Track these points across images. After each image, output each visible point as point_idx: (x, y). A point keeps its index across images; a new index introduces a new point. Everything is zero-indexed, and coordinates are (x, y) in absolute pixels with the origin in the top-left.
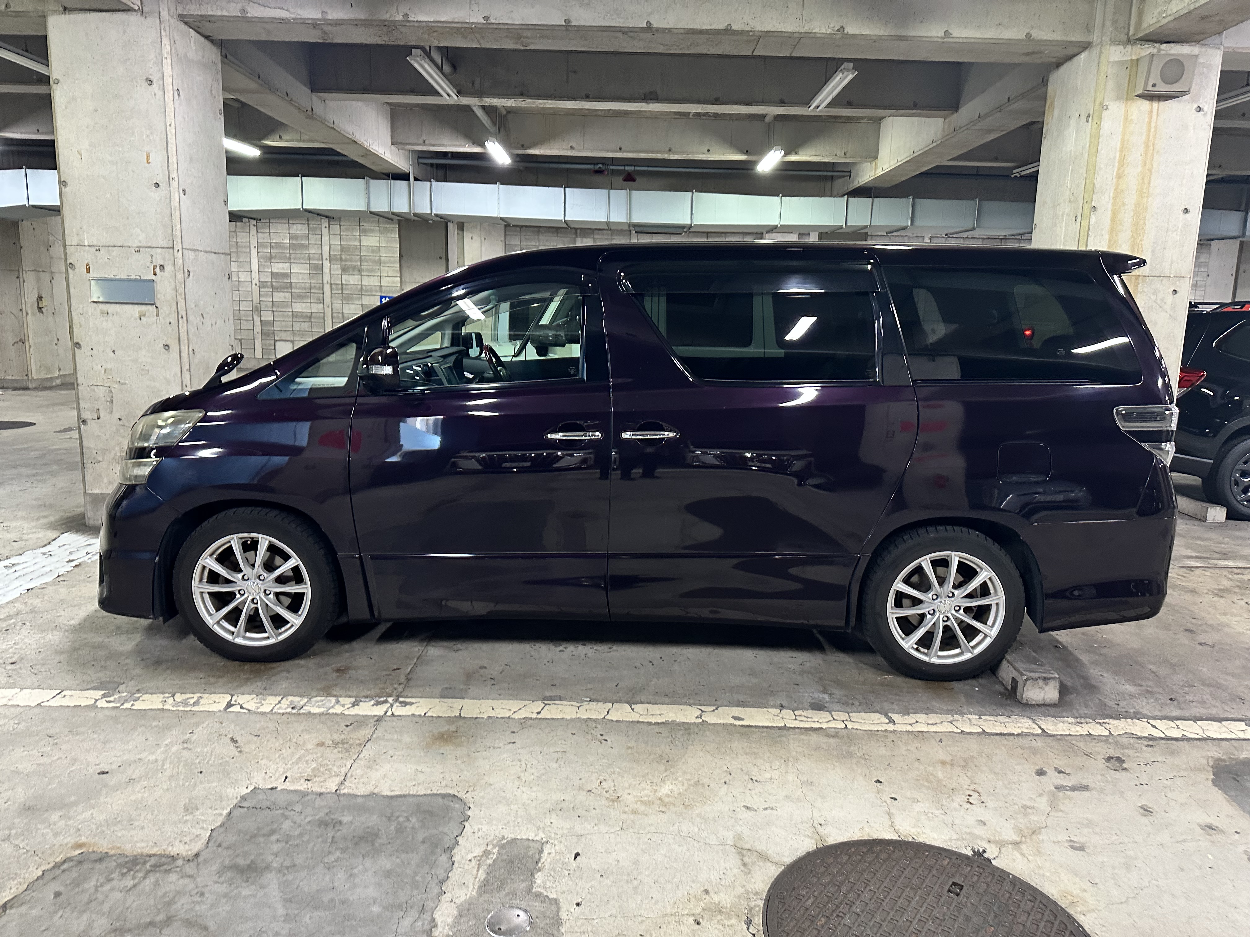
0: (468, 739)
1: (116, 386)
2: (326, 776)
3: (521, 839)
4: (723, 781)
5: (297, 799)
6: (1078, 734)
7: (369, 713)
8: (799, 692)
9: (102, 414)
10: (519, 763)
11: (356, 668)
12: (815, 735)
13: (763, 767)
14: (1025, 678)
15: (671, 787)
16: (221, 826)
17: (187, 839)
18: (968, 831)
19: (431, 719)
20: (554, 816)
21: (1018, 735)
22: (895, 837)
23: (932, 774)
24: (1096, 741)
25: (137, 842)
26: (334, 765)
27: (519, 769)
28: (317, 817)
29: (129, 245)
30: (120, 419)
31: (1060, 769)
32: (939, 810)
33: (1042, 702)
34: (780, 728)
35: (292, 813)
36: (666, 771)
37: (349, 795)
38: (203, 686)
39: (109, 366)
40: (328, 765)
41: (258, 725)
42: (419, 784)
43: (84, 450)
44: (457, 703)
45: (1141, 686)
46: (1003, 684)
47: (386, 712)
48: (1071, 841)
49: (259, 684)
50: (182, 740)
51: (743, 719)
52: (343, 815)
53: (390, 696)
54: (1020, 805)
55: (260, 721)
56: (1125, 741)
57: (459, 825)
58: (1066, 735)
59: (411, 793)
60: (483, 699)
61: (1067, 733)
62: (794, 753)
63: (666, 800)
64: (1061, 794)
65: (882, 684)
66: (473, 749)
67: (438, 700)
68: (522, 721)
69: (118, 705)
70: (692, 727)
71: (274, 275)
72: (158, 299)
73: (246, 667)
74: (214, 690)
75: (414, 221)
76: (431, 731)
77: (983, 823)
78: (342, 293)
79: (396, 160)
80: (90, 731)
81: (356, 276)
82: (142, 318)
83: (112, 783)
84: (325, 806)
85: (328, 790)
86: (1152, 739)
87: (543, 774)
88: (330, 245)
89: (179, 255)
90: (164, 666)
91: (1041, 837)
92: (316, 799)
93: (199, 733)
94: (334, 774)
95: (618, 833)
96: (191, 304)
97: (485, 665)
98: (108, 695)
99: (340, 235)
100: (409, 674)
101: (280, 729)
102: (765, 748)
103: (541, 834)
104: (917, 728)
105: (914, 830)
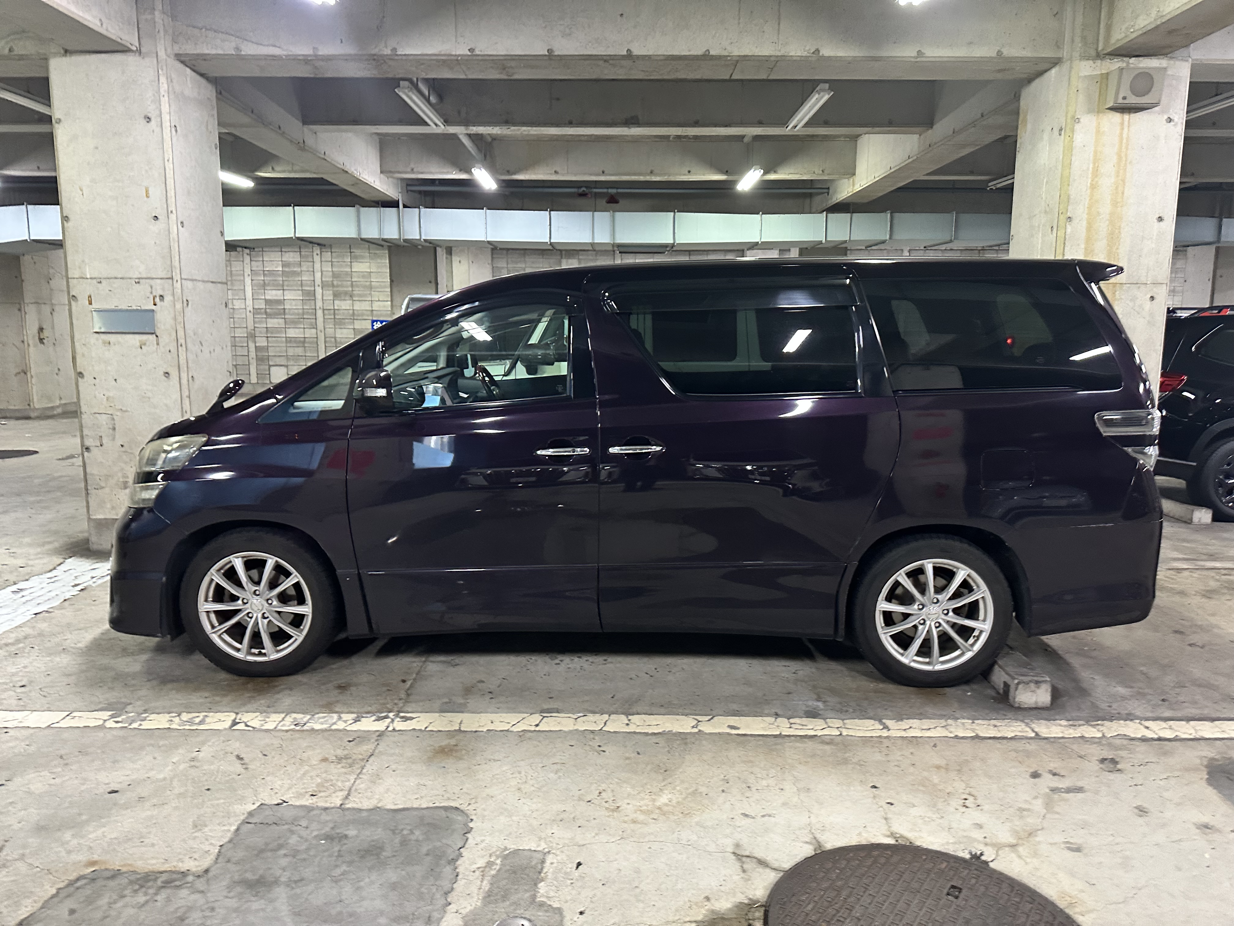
0: (469, 752)
1: (118, 413)
2: (331, 791)
3: (524, 850)
4: (721, 789)
5: (303, 814)
6: (1072, 736)
7: (370, 729)
8: (794, 701)
9: (105, 441)
10: (519, 775)
11: (356, 685)
12: (810, 743)
13: (759, 776)
14: (1016, 681)
15: (670, 796)
16: (230, 841)
17: (196, 856)
18: (965, 834)
19: (432, 733)
20: (555, 827)
21: (1011, 738)
22: (891, 841)
23: (927, 779)
24: (1090, 743)
25: (148, 859)
26: (337, 780)
27: (520, 781)
28: (323, 832)
29: (131, 276)
30: (122, 446)
31: (1055, 771)
32: (935, 814)
33: (1034, 706)
34: (775, 736)
35: (299, 827)
36: (664, 780)
37: (354, 809)
38: (209, 705)
39: (111, 394)
40: (332, 780)
41: (263, 742)
42: (422, 797)
43: (88, 477)
44: (457, 718)
45: (1132, 687)
46: (994, 688)
47: (388, 727)
48: (1067, 842)
49: (262, 702)
50: (189, 758)
51: (738, 728)
52: (348, 830)
53: (391, 712)
54: (1016, 808)
55: (265, 738)
56: (1118, 742)
57: (462, 837)
58: (1059, 738)
59: (415, 806)
60: (482, 712)
61: (1061, 735)
62: (790, 761)
63: (665, 809)
64: (1056, 796)
65: (876, 691)
66: (474, 762)
68: (521, 734)
69: (126, 725)
70: (688, 737)
71: (267, 302)
72: (158, 328)
73: (249, 686)
74: (219, 708)
75: (404, 246)
76: (432, 745)
77: (980, 826)
78: (335, 318)
79: (385, 188)
80: (99, 751)
81: (348, 302)
82: (143, 347)
83: (122, 802)
84: (330, 821)
85: (333, 805)
86: (1144, 740)
87: (543, 786)
88: (322, 272)
89: (178, 285)
90: (170, 686)
91: (1037, 839)
92: (321, 814)
93: (206, 752)
94: (337, 788)
95: (618, 842)
96: (190, 332)
97: (483, 679)
98: (116, 715)
99: (332, 262)
100: (408, 689)
101: (284, 746)
102: (761, 756)
103: (543, 844)
104: (911, 733)
105: (911, 835)
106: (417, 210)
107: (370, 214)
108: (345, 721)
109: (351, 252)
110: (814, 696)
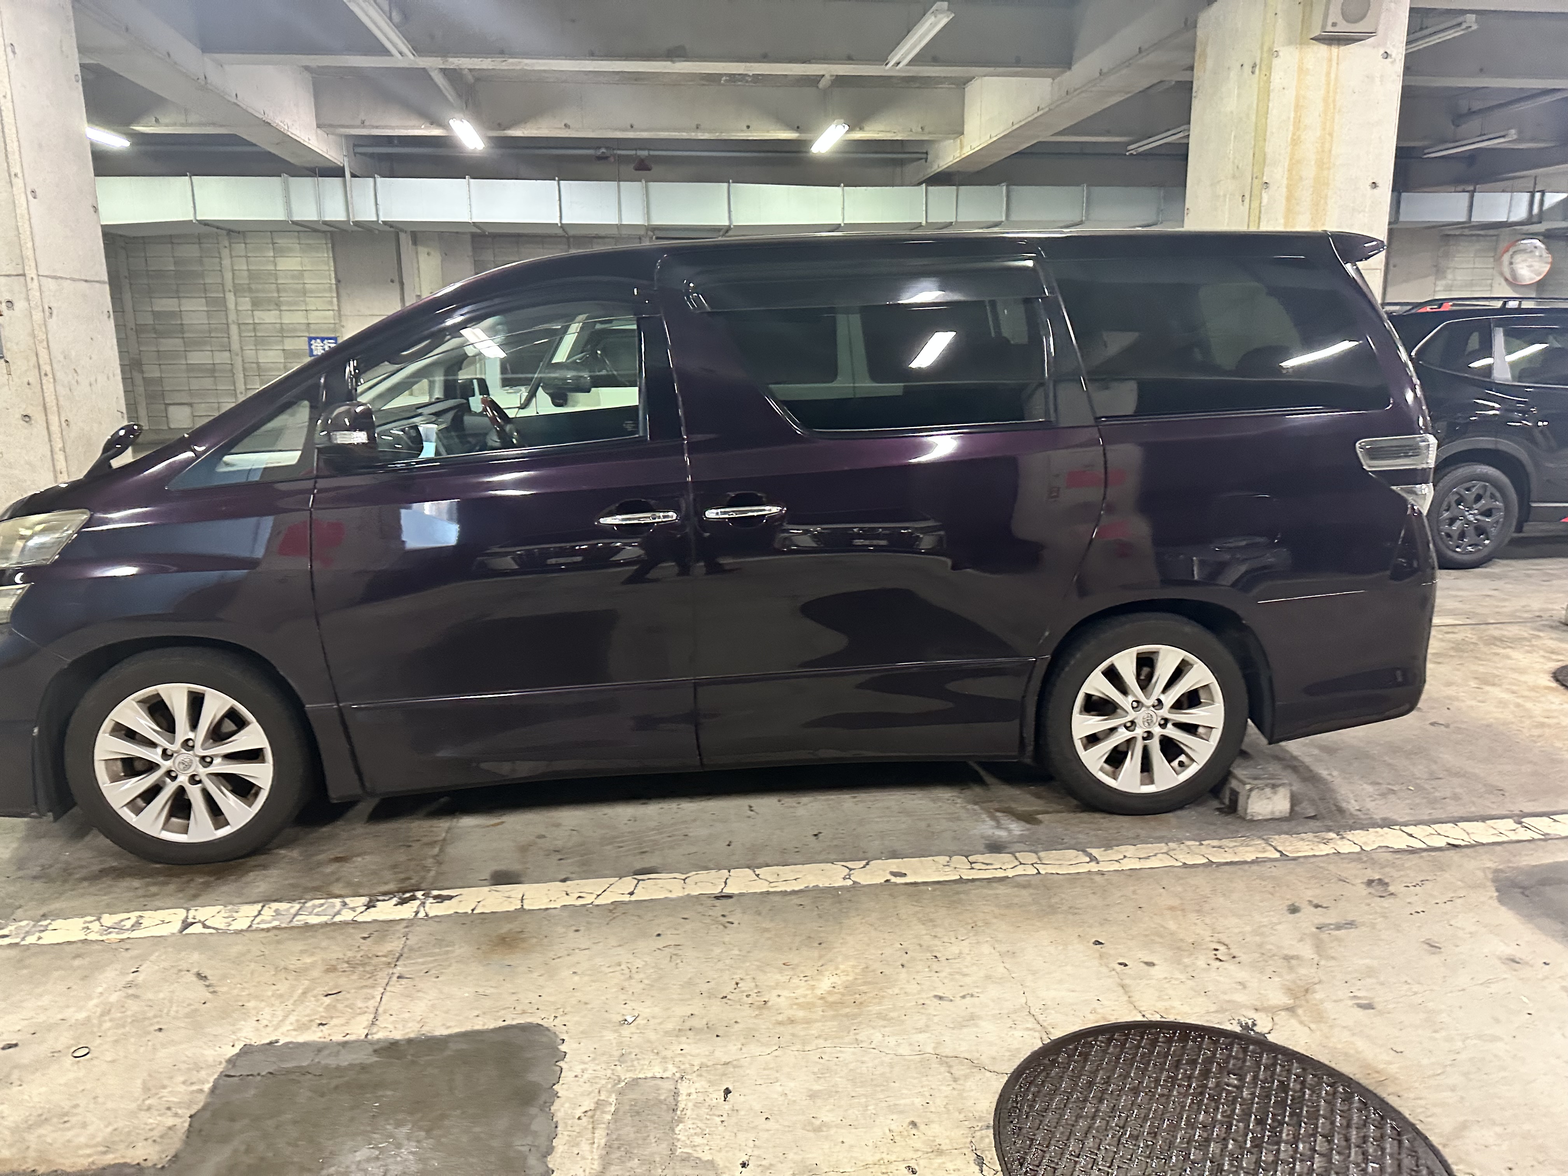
0: (542, 940)
2: (348, 1016)
3: (645, 1078)
4: (899, 963)
5: (312, 1056)
6: (1323, 853)
7: (392, 918)
10: (618, 968)
11: (359, 854)
12: (1002, 888)
13: (946, 939)
14: (1248, 787)
15: (834, 979)
16: (205, 1108)
17: (156, 1136)
18: (1227, 998)
19: (481, 917)
20: (683, 1039)
21: (1253, 862)
22: (1139, 1018)
23: (1162, 926)
24: (1346, 861)
26: (356, 998)
27: (622, 977)
31: (1315, 902)
32: (1181, 973)
33: (1269, 817)
34: (955, 881)
35: (307, 1077)
36: (820, 957)
37: (386, 1040)
38: (142, 899)
40: (348, 999)
42: (485, 1013)
44: (516, 890)
45: (1378, 784)
47: (417, 913)
48: (1355, 996)
49: (225, 889)
50: (123, 983)
51: (906, 875)
53: (418, 891)
54: (1281, 956)
55: (237, 944)
56: (1381, 856)
57: (553, 1067)
58: (1309, 856)
59: (475, 1029)
60: (549, 881)
61: (1311, 854)
62: (981, 916)
63: (831, 999)
64: (1324, 936)
66: (551, 954)
67: (487, 889)
68: (611, 907)
69: (16, 941)
70: (842, 892)
71: (156, 315)
72: (8, 349)
74: (159, 903)
75: (354, 232)
76: (486, 935)
77: (1243, 985)
78: (255, 336)
79: (325, 150)
81: (274, 312)
83: (26, 1061)
84: (353, 1062)
85: (354, 1038)
86: (1413, 851)
87: (656, 981)
88: (233, 270)
89: (34, 285)
91: (1317, 996)
92: (338, 1053)
93: (147, 971)
94: (358, 1011)
95: (776, 1053)
96: (58, 356)
97: (543, 833)
99: (247, 257)
100: (439, 854)
101: (267, 953)
102: (943, 912)
103: (670, 1066)
104: (1128, 865)
105: (1160, 1005)
106: (371, 180)
107: (303, 186)
109: (273, 244)
110: (993, 823)
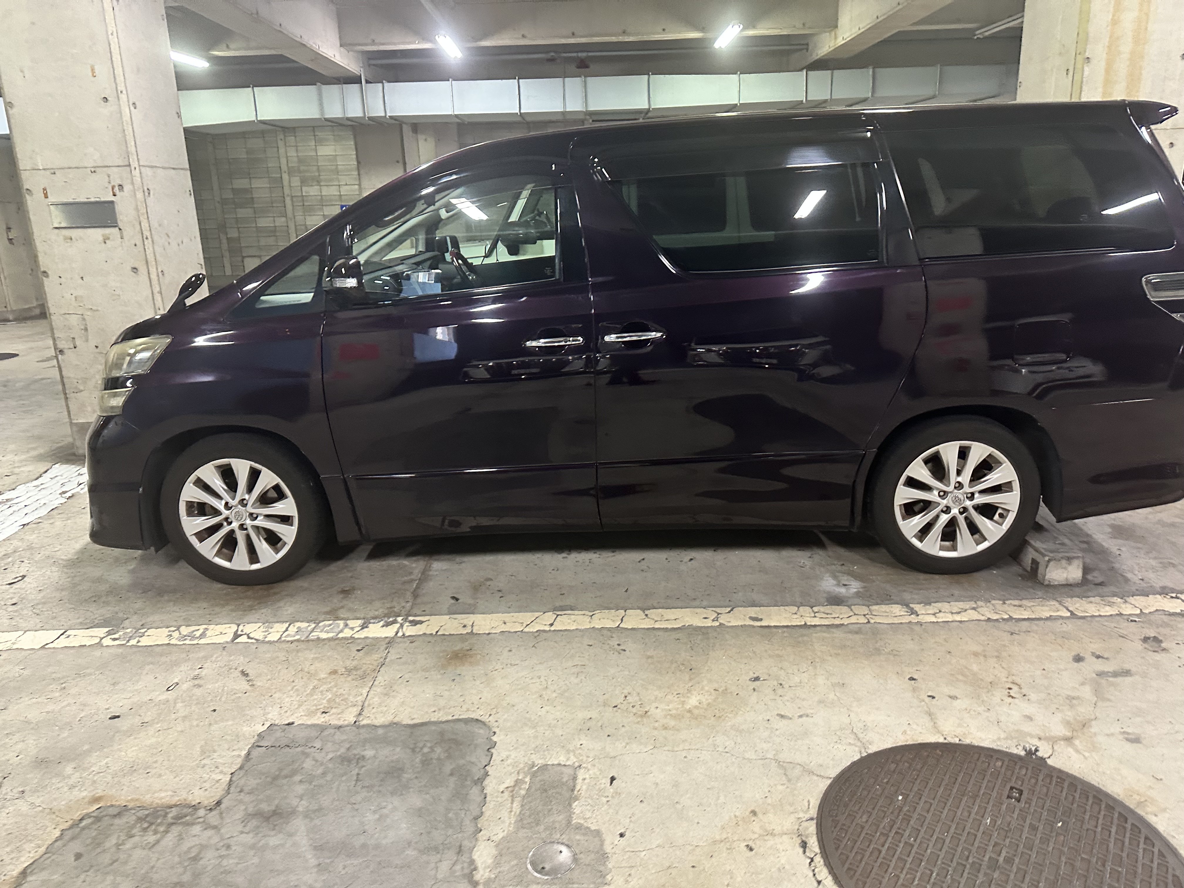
0: (484, 656)
1: (89, 313)
2: (343, 707)
3: (553, 765)
4: (752, 688)
5: (317, 734)
6: (1108, 614)
7: (379, 636)
8: (814, 587)
9: (78, 343)
10: (538, 680)
11: (360, 588)
12: (838, 633)
13: (790, 671)
14: (1047, 558)
15: (699, 697)
16: (241, 768)
17: (207, 785)
18: (1015, 728)
19: (443, 637)
20: (583, 737)
21: (1047, 619)
22: (941, 740)
23: (966, 668)
24: (1127, 621)
25: (155, 792)
26: (349, 695)
27: (540, 687)
28: (339, 753)
29: (85, 165)
30: (97, 347)
31: (1098, 653)
32: (980, 706)
33: (1063, 583)
34: (800, 626)
35: (312, 749)
36: (691, 680)
37: (368, 726)
38: (208, 616)
39: (79, 293)
40: (343, 695)
41: (268, 655)
42: (439, 710)
43: (65, 380)
44: (468, 620)
45: (1161, 558)
46: (1021, 565)
47: (397, 633)
48: (1124, 732)
49: (264, 611)
50: (192, 676)
51: (761, 620)
52: (365, 750)
53: (399, 616)
54: (1065, 696)
55: (270, 651)
56: (1158, 618)
57: (487, 753)
58: (1095, 616)
59: (432, 720)
60: (492, 613)
61: (1097, 614)
62: (819, 654)
63: (696, 712)
64: (1103, 681)
66: (491, 668)
68: (536, 634)
69: (124, 642)
70: (710, 631)
71: (235, 191)
72: (121, 220)
73: (249, 593)
74: (220, 620)
75: (369, 125)
76: (444, 651)
77: (1030, 718)
78: (303, 205)
79: (346, 63)
80: (97, 673)
81: (316, 187)
82: (107, 241)
83: (125, 728)
84: (344, 741)
85: (346, 723)
87: (565, 691)
88: (287, 157)
89: (136, 173)
90: (166, 598)
91: (1093, 730)
92: (335, 733)
93: (209, 668)
94: (350, 704)
95: (651, 751)
96: (155, 224)
97: (490, 577)
98: (112, 632)
99: (297, 146)
100: (415, 590)
101: (290, 658)
102: (789, 649)
103: (572, 757)
104: (942, 618)
105: (959, 731)
106: (380, 85)
107: (332, 91)
108: (352, 629)
109: (315, 136)
110: (835, 582)
